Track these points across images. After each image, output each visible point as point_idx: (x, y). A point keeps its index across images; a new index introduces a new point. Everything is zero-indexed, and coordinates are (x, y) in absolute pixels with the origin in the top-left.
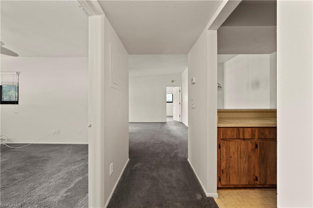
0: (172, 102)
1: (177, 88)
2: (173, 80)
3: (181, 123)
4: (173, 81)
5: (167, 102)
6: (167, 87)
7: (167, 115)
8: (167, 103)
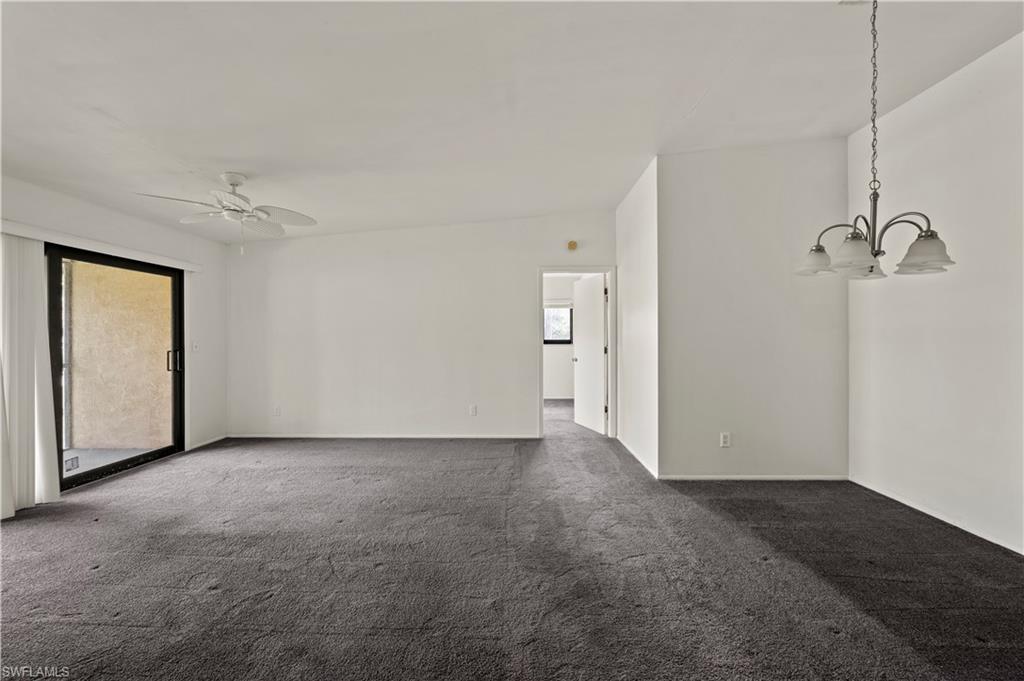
0: (569, 342)
1: (594, 279)
2: (575, 238)
3: (614, 443)
4: (572, 246)
5: (546, 342)
6: (545, 275)
7: (545, 397)
8: (546, 346)
